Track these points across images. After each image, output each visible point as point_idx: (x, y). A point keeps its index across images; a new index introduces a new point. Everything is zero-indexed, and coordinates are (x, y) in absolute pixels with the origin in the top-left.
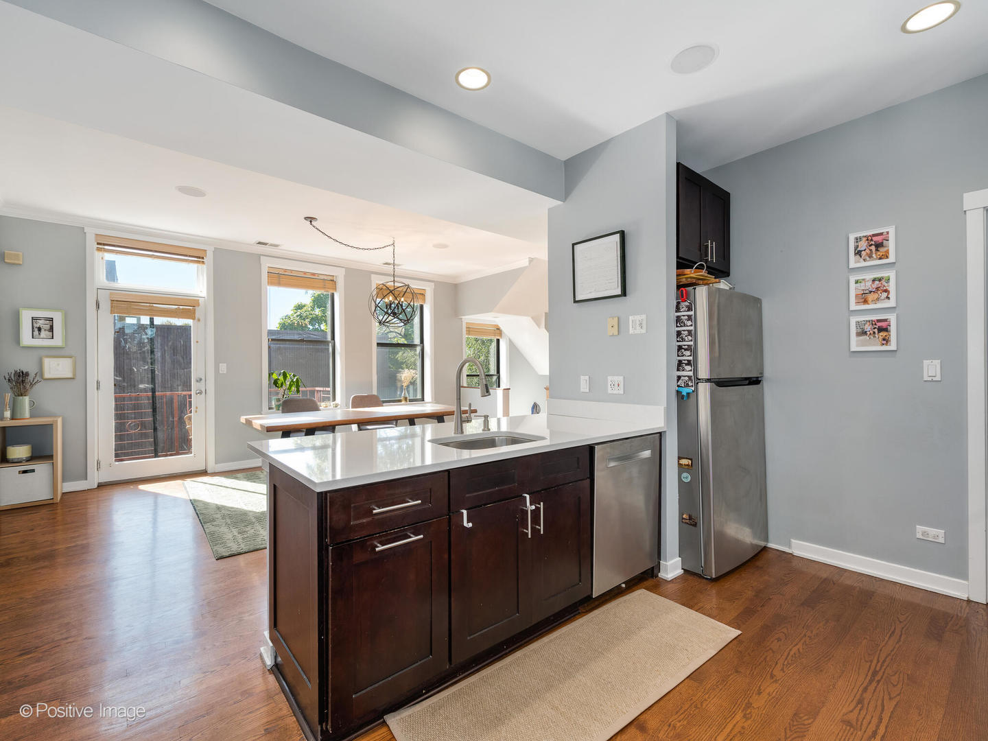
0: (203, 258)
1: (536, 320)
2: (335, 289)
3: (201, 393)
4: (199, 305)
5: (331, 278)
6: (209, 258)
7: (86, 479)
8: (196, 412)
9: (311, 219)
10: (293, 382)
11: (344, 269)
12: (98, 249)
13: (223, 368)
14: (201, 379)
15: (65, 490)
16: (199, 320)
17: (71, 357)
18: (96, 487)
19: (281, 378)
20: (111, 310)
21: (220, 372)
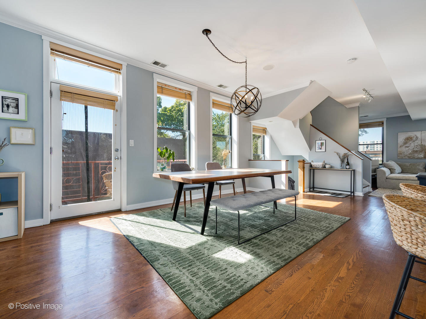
0: (120, 70)
1: (294, 123)
2: (191, 99)
3: (118, 159)
4: (117, 101)
5: (189, 93)
6: (124, 70)
7: (43, 218)
8: (115, 171)
9: (207, 32)
10: (171, 154)
11: (197, 87)
12: (52, 53)
13: (132, 143)
14: (118, 149)
15: (27, 227)
16: (117, 111)
17: (31, 128)
18: (49, 223)
19: (164, 151)
20: (61, 98)
21: (130, 145)
